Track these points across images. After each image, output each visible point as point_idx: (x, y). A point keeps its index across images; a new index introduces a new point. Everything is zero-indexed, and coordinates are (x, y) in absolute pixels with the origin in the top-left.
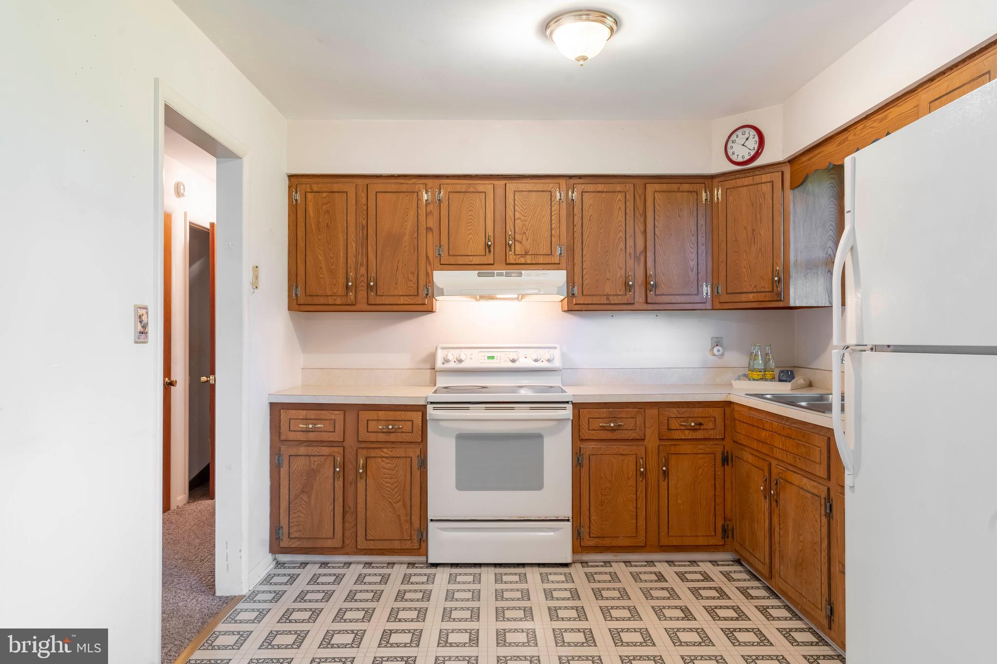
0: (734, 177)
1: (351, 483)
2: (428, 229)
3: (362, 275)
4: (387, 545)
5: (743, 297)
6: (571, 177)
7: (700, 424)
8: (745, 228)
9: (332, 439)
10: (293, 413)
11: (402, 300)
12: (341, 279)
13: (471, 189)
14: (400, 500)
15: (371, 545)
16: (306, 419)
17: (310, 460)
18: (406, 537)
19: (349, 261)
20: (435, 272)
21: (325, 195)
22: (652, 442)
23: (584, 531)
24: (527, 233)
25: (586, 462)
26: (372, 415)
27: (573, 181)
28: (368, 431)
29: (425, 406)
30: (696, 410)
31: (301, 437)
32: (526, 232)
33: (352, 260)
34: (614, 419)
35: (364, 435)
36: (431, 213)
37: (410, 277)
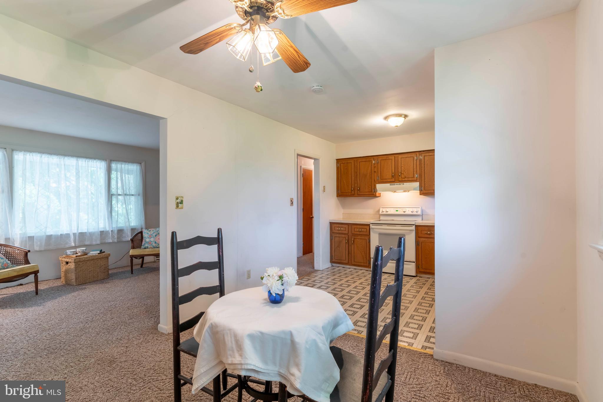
1: (350, 246)
2: (375, 172)
3: (356, 186)
4: (360, 264)
6: (420, 151)
9: (345, 233)
10: (335, 225)
11: (367, 193)
12: (350, 188)
13: (387, 159)
14: (363, 252)
15: (356, 263)
16: (338, 227)
17: (339, 238)
18: (365, 262)
20: (377, 185)
21: (345, 164)
23: (420, 266)
24: (406, 171)
25: (420, 244)
26: (355, 226)
27: (421, 153)
29: (370, 224)
31: (338, 232)
33: (353, 182)
34: (429, 231)
35: (353, 232)
36: (376, 167)
37: (369, 186)
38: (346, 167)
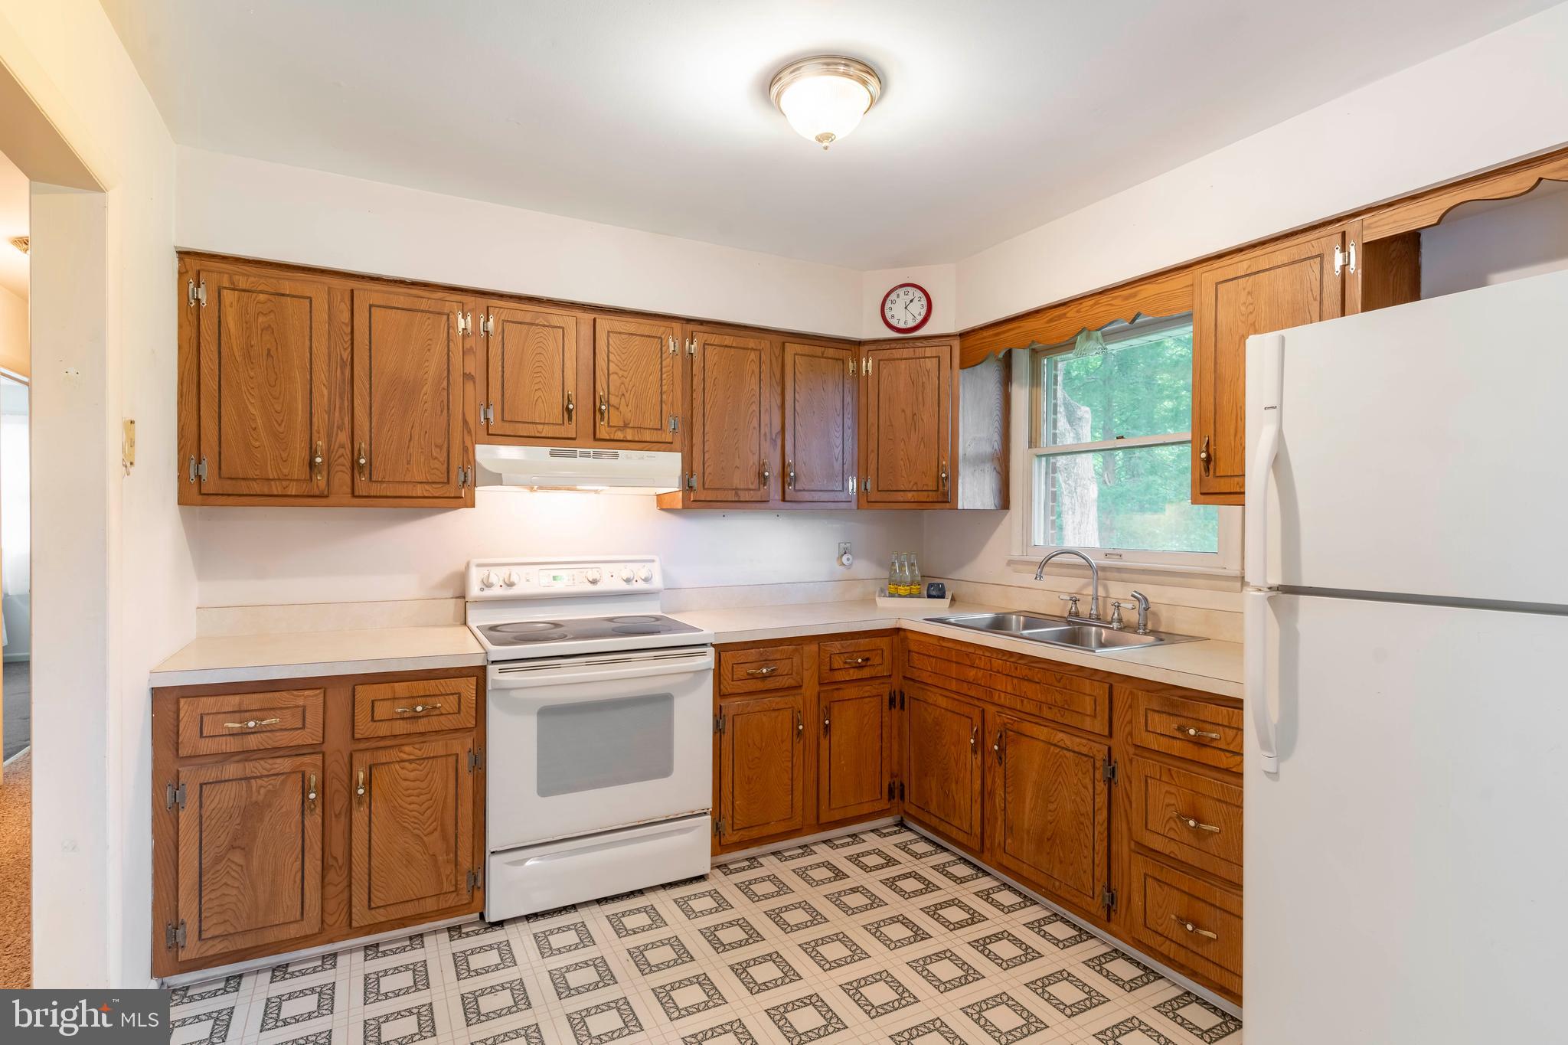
0: (888, 347)
1: (339, 817)
2: (467, 377)
3: (342, 446)
4: (410, 910)
5: (900, 497)
6: (689, 321)
7: (868, 659)
8: (903, 411)
9: (300, 742)
11: (419, 490)
12: (299, 452)
13: (541, 321)
14: (436, 829)
15: (380, 916)
16: (239, 712)
17: (249, 787)
18: (447, 886)
19: (315, 420)
20: (478, 447)
21: (262, 297)
22: (810, 688)
23: (726, 823)
24: (627, 395)
25: (728, 727)
26: (382, 691)
27: (691, 327)
28: (373, 720)
29: (484, 669)
30: (862, 641)
31: (230, 747)
32: (625, 393)
33: (321, 420)
34: (766, 662)
35: (365, 728)
36: (473, 351)
37: (435, 452)
38: (261, 319)
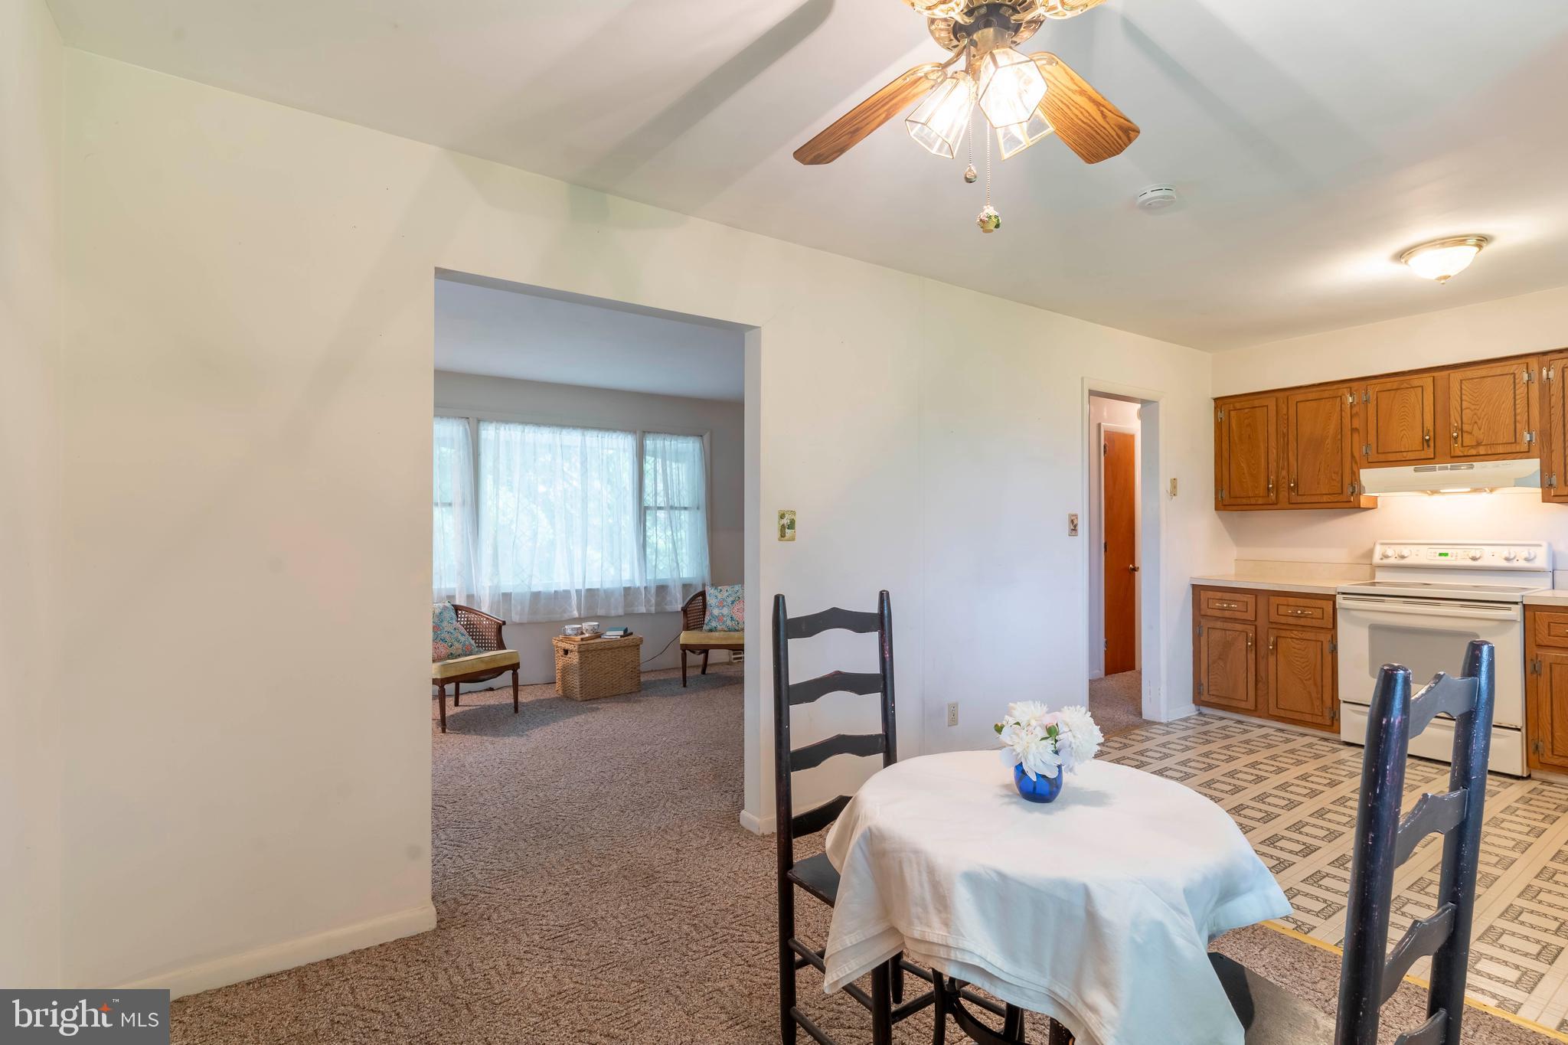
1: (1263, 658)
2: (1354, 430)
3: (1284, 478)
4: (1297, 716)
6: (1545, 353)
9: (1245, 618)
10: (1210, 594)
11: (1325, 499)
12: (1263, 483)
13: (1405, 386)
14: (1310, 679)
15: (1282, 714)
16: (1221, 600)
17: (1225, 634)
18: (1317, 712)
19: (1270, 466)
20: (1361, 470)
21: (1246, 411)
23: (1545, 746)
24: (1481, 422)
25: (1543, 670)
26: (1282, 600)
27: (1547, 358)
28: (1278, 614)
29: (1334, 596)
31: (1218, 613)
32: (1479, 421)
33: (1273, 466)
35: (1274, 617)
36: (1357, 414)
37: (1334, 476)
38: (1246, 421)
